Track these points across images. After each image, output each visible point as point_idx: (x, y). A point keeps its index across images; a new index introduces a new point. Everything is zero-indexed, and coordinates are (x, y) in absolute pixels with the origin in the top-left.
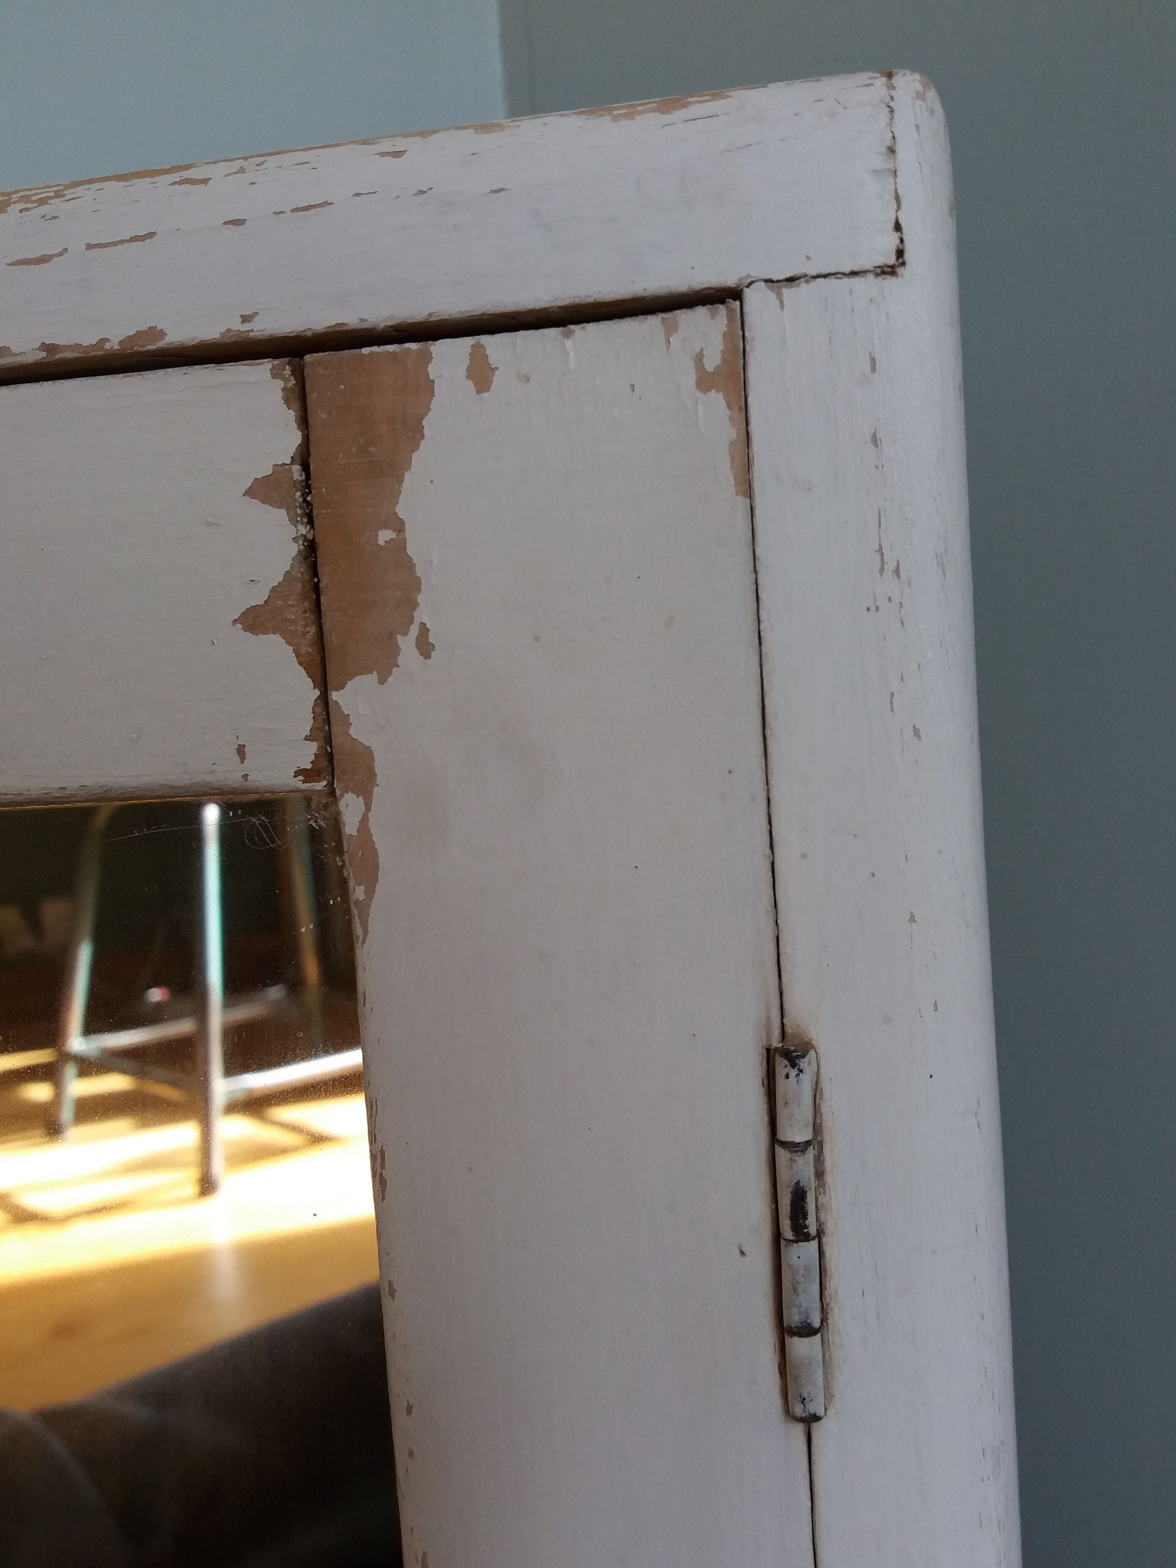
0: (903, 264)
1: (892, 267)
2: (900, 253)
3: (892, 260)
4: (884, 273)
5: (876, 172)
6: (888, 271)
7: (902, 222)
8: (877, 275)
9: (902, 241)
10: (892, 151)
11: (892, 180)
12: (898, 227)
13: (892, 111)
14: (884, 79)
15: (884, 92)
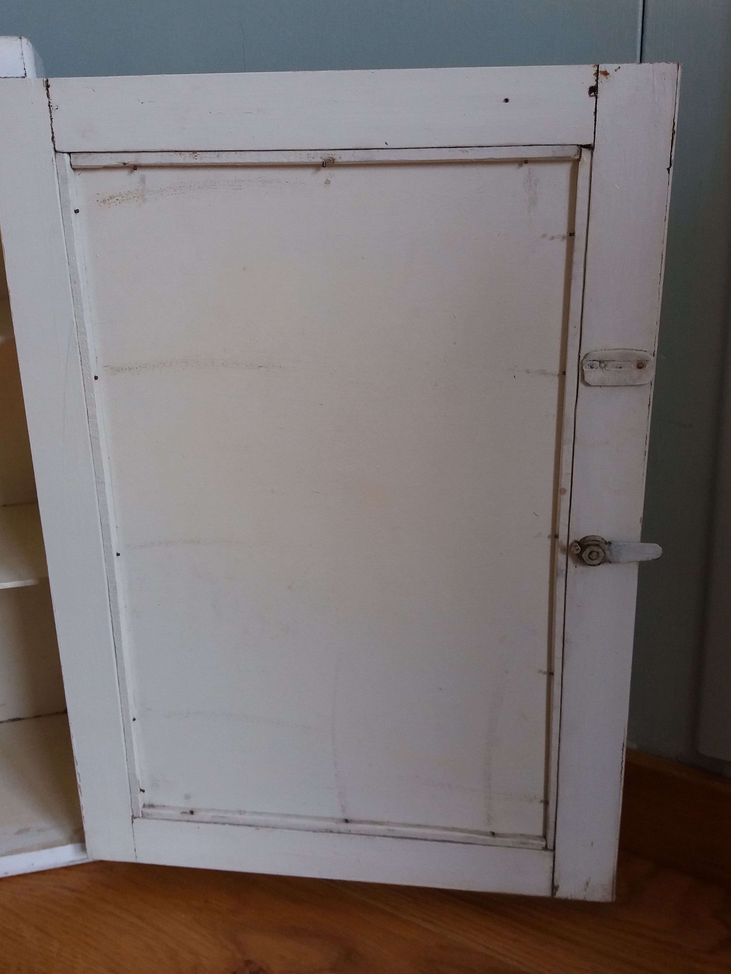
0: (26, 76)
1: (24, 77)
2: (25, 74)
3: (24, 75)
4: (23, 78)
5: (19, 58)
6: (23, 77)
7: (25, 68)
8: (21, 78)
9: (26, 72)
10: (22, 54)
11: (23, 60)
12: (25, 69)
13: (22, 46)
14: (20, 39)
15: (20, 42)
